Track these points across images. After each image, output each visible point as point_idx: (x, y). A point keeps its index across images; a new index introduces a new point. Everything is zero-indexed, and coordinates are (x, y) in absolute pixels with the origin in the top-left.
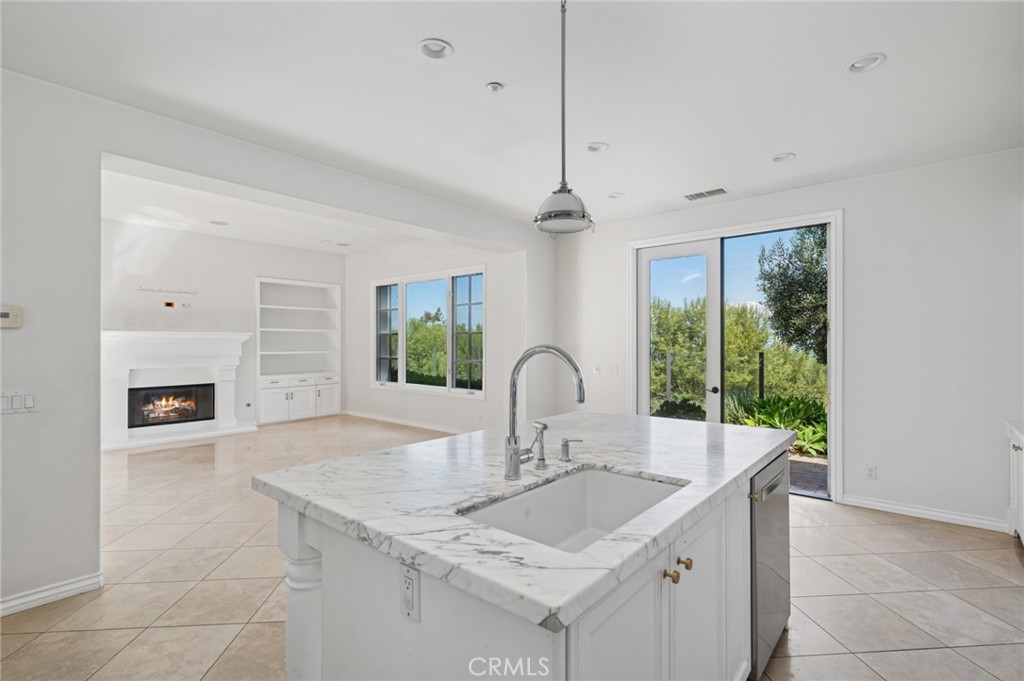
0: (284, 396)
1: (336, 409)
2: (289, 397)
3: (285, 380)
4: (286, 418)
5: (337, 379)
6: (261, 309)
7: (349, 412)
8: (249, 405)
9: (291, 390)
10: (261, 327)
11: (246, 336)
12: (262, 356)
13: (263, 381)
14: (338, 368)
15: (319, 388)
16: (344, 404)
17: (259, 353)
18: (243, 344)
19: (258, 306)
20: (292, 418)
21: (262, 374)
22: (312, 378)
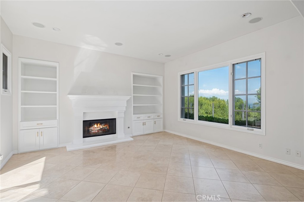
0: (142, 124)
1: (161, 130)
2: (144, 124)
3: (143, 116)
4: (142, 134)
5: (162, 116)
6: (133, 86)
7: (166, 131)
8: (129, 128)
9: (145, 121)
10: (133, 94)
11: (128, 97)
12: (133, 106)
13: (134, 117)
14: (162, 111)
15: (155, 120)
16: (164, 127)
17: (133, 105)
18: (127, 101)
19: (132, 85)
20: (145, 133)
21: (134, 114)
22: (153, 116)
